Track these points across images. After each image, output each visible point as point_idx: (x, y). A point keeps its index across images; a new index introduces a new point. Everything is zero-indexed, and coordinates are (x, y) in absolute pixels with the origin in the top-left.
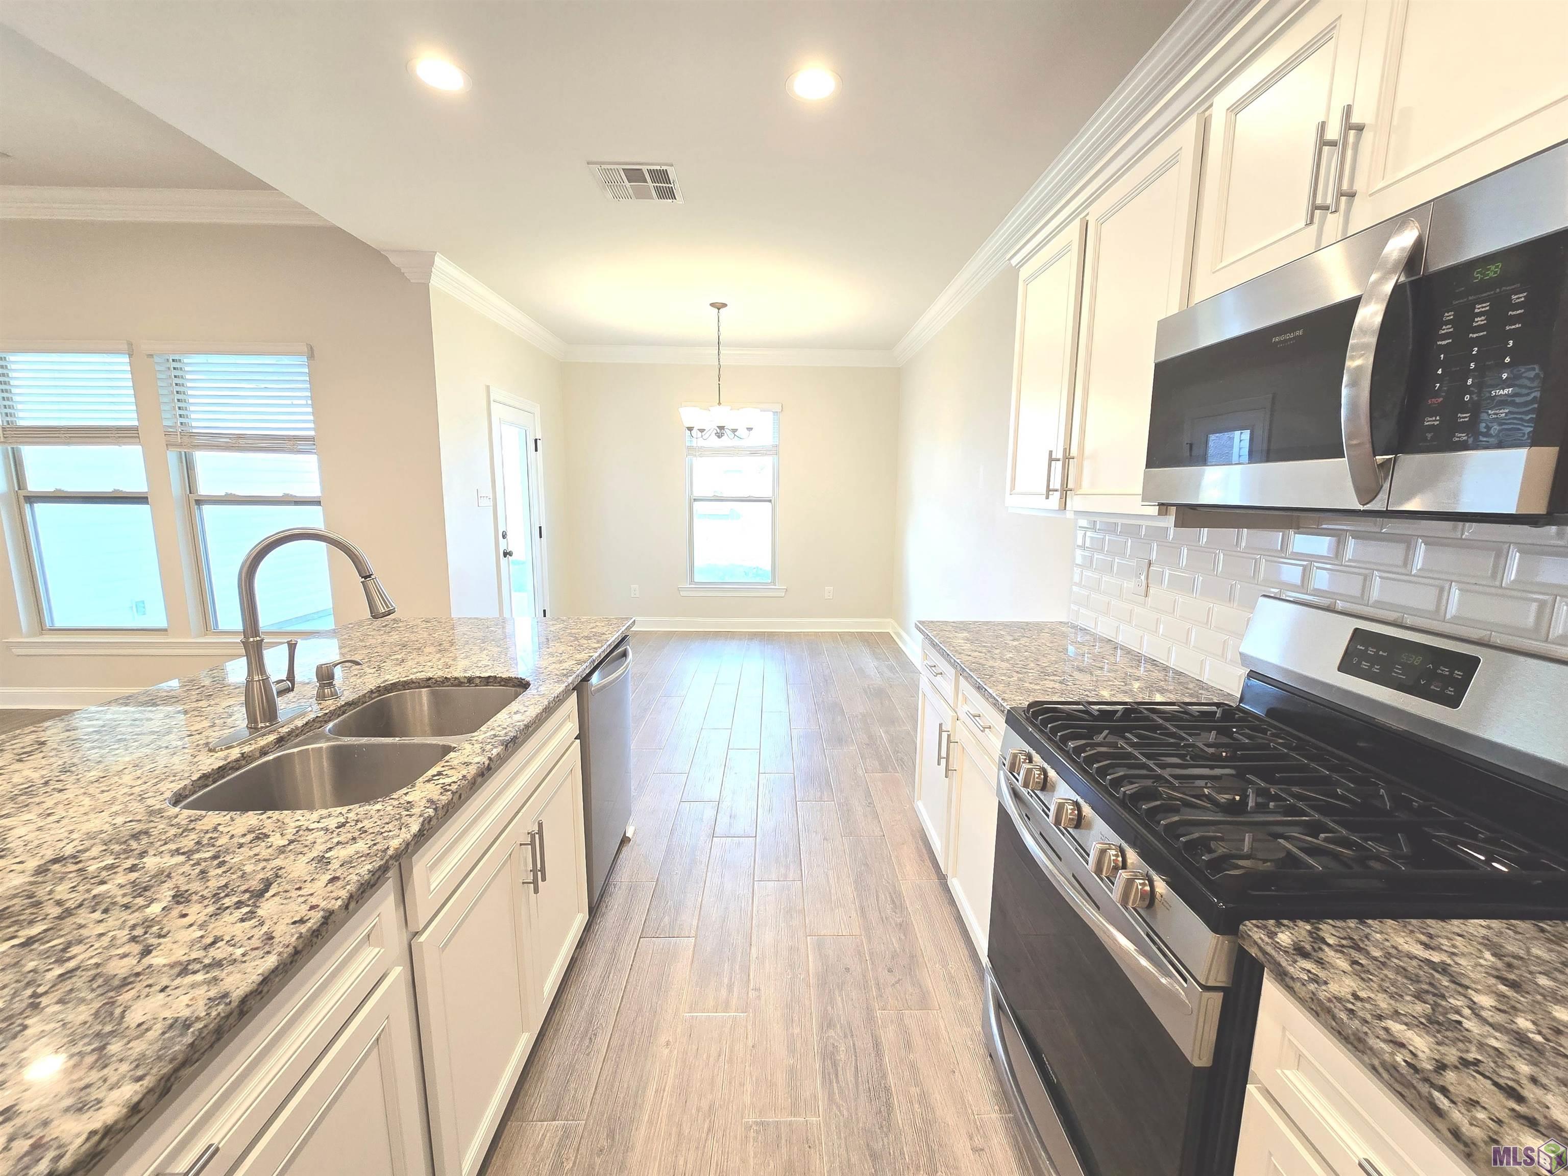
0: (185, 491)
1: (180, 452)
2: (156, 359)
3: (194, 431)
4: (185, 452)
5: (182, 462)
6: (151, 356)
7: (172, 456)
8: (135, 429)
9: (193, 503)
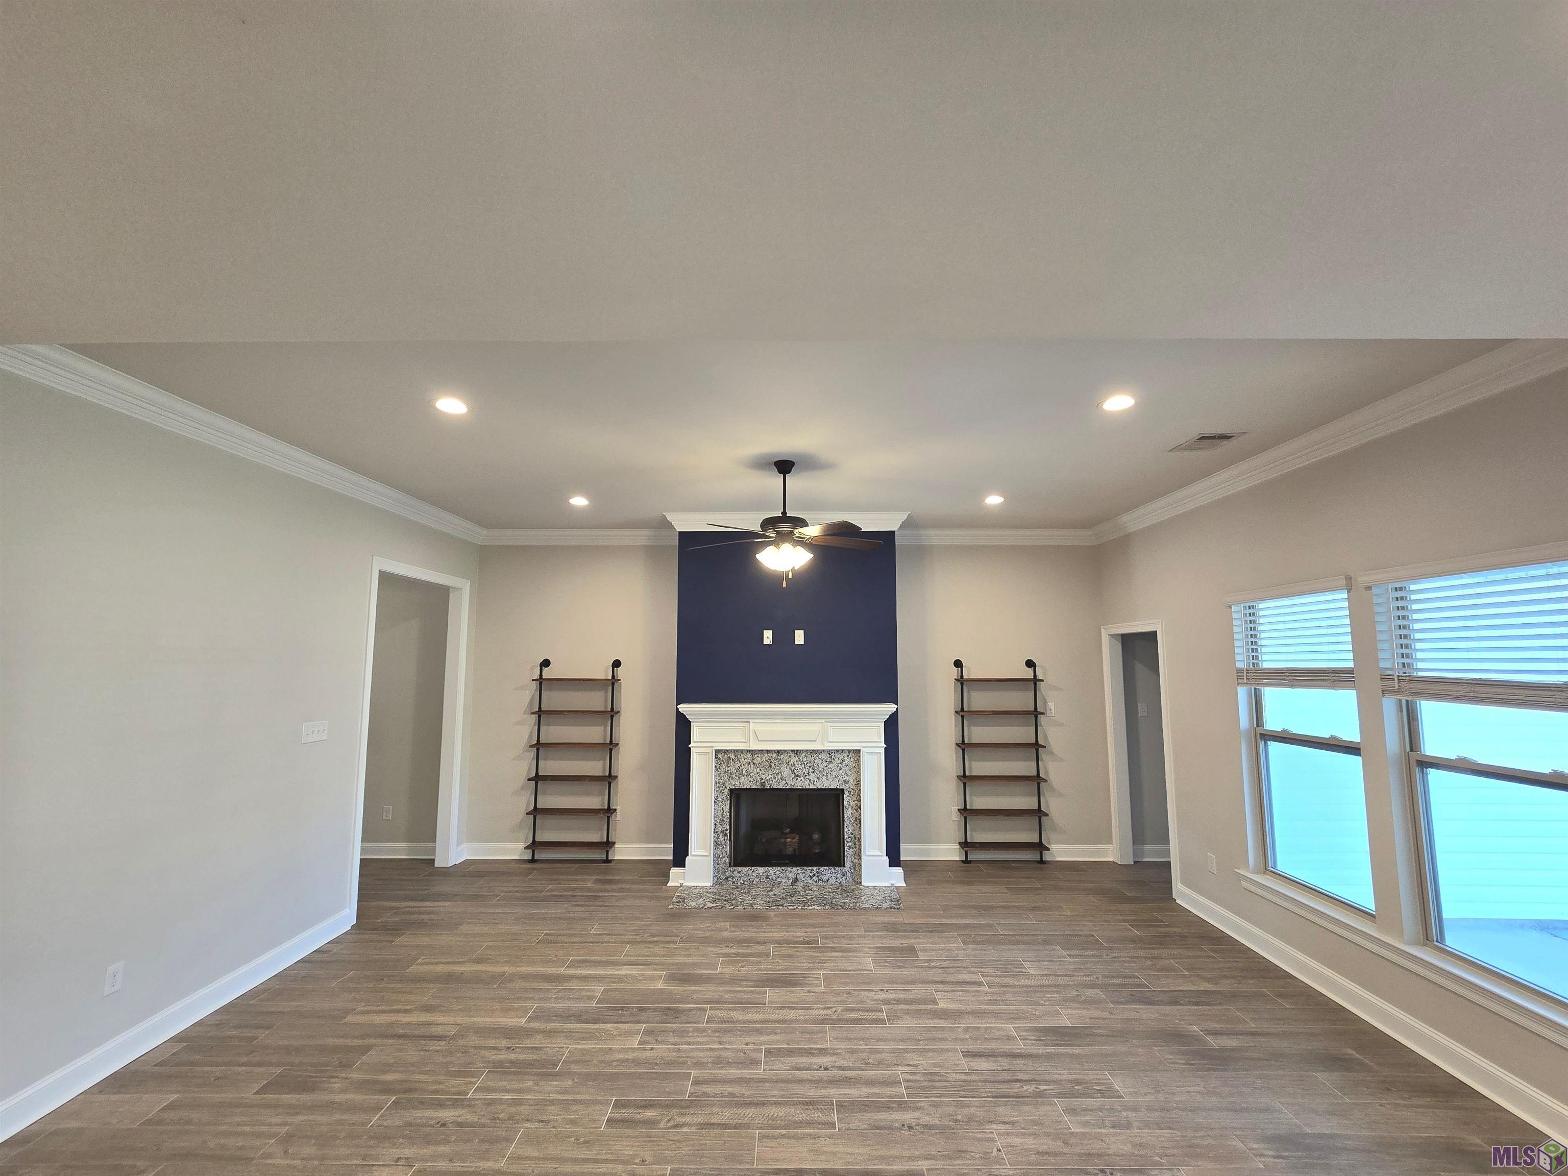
0: (1405, 747)
1: (1400, 700)
2: (1375, 591)
3: (1420, 674)
4: (1407, 701)
5: (1402, 711)
6: (1369, 588)
7: (1389, 705)
8: (1350, 671)
9: (1413, 763)
